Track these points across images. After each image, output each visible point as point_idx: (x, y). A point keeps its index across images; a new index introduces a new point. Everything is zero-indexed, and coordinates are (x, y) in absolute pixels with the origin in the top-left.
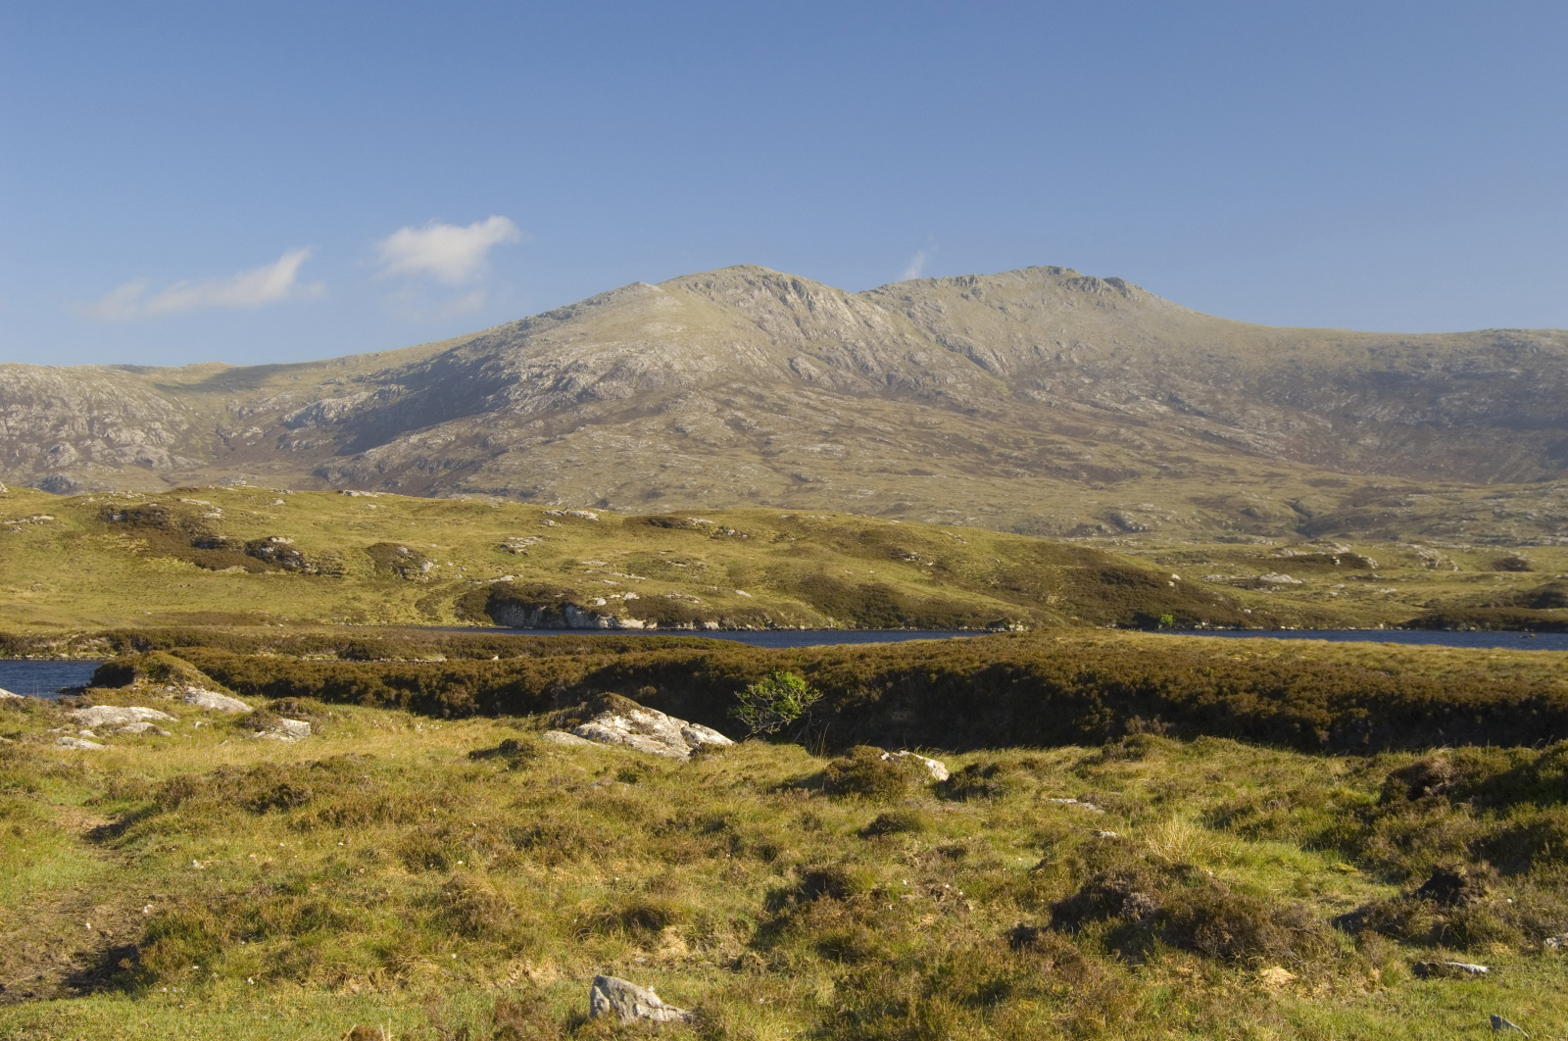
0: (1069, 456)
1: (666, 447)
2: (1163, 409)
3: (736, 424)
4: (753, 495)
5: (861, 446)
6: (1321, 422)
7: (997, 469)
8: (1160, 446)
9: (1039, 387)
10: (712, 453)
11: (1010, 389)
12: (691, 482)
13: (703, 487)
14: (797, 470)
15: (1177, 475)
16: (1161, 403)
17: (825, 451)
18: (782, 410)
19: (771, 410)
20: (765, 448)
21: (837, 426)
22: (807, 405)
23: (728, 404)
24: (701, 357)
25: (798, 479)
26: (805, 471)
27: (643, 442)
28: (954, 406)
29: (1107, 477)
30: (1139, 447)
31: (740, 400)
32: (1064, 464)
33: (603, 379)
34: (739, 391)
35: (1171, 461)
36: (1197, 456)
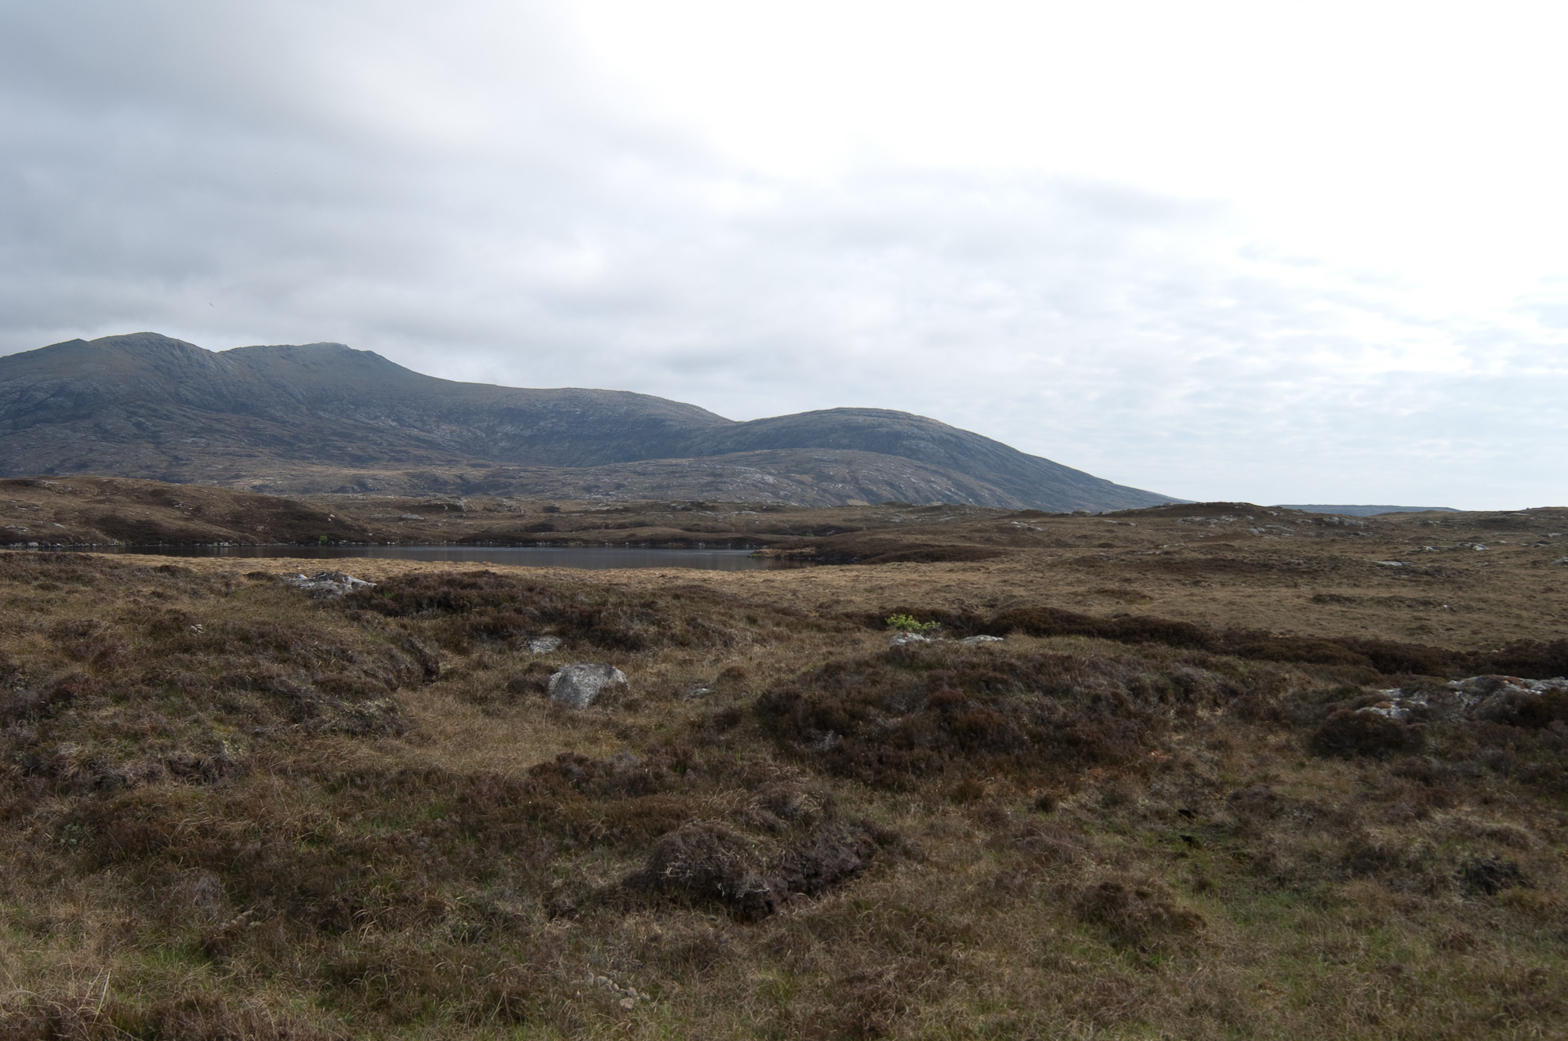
0: (339, 448)
1: (94, 438)
2: (394, 424)
3: (139, 425)
4: (148, 467)
5: (217, 440)
6: (479, 433)
7: (297, 454)
8: (391, 444)
9: (324, 410)
10: (124, 442)
11: (308, 409)
12: (108, 459)
13: (117, 462)
14: (176, 453)
15: (399, 460)
16: (393, 420)
17: (195, 443)
18: (169, 418)
19: (161, 418)
20: (156, 439)
21: (202, 428)
22: (184, 416)
23: (135, 414)
24: (118, 386)
25: (176, 458)
26: (181, 454)
27: (79, 435)
28: (273, 419)
29: (358, 461)
30: (380, 444)
31: (142, 411)
32: (335, 452)
33: (53, 396)
34: (142, 406)
35: (397, 452)
36: (410, 449)
